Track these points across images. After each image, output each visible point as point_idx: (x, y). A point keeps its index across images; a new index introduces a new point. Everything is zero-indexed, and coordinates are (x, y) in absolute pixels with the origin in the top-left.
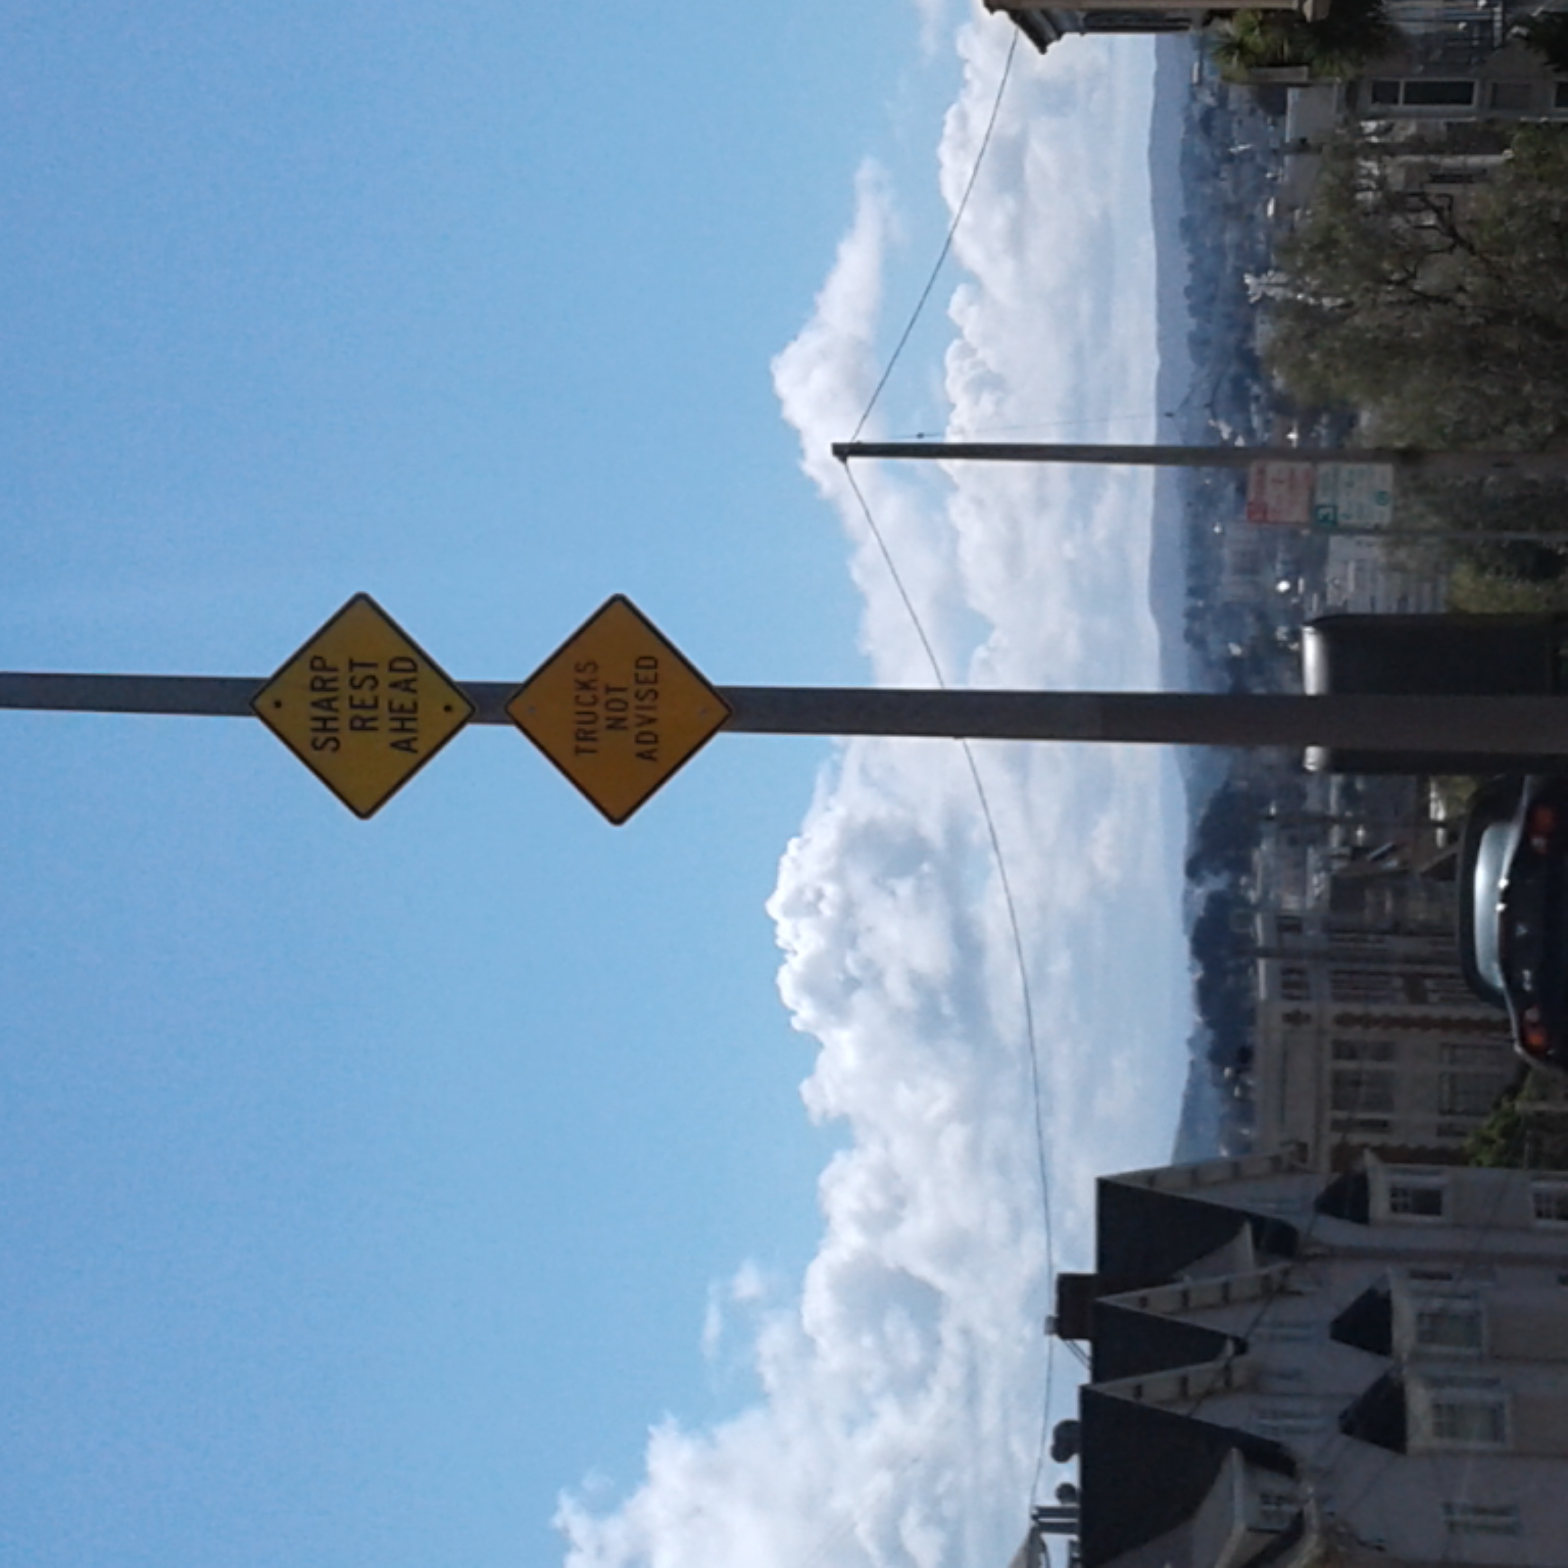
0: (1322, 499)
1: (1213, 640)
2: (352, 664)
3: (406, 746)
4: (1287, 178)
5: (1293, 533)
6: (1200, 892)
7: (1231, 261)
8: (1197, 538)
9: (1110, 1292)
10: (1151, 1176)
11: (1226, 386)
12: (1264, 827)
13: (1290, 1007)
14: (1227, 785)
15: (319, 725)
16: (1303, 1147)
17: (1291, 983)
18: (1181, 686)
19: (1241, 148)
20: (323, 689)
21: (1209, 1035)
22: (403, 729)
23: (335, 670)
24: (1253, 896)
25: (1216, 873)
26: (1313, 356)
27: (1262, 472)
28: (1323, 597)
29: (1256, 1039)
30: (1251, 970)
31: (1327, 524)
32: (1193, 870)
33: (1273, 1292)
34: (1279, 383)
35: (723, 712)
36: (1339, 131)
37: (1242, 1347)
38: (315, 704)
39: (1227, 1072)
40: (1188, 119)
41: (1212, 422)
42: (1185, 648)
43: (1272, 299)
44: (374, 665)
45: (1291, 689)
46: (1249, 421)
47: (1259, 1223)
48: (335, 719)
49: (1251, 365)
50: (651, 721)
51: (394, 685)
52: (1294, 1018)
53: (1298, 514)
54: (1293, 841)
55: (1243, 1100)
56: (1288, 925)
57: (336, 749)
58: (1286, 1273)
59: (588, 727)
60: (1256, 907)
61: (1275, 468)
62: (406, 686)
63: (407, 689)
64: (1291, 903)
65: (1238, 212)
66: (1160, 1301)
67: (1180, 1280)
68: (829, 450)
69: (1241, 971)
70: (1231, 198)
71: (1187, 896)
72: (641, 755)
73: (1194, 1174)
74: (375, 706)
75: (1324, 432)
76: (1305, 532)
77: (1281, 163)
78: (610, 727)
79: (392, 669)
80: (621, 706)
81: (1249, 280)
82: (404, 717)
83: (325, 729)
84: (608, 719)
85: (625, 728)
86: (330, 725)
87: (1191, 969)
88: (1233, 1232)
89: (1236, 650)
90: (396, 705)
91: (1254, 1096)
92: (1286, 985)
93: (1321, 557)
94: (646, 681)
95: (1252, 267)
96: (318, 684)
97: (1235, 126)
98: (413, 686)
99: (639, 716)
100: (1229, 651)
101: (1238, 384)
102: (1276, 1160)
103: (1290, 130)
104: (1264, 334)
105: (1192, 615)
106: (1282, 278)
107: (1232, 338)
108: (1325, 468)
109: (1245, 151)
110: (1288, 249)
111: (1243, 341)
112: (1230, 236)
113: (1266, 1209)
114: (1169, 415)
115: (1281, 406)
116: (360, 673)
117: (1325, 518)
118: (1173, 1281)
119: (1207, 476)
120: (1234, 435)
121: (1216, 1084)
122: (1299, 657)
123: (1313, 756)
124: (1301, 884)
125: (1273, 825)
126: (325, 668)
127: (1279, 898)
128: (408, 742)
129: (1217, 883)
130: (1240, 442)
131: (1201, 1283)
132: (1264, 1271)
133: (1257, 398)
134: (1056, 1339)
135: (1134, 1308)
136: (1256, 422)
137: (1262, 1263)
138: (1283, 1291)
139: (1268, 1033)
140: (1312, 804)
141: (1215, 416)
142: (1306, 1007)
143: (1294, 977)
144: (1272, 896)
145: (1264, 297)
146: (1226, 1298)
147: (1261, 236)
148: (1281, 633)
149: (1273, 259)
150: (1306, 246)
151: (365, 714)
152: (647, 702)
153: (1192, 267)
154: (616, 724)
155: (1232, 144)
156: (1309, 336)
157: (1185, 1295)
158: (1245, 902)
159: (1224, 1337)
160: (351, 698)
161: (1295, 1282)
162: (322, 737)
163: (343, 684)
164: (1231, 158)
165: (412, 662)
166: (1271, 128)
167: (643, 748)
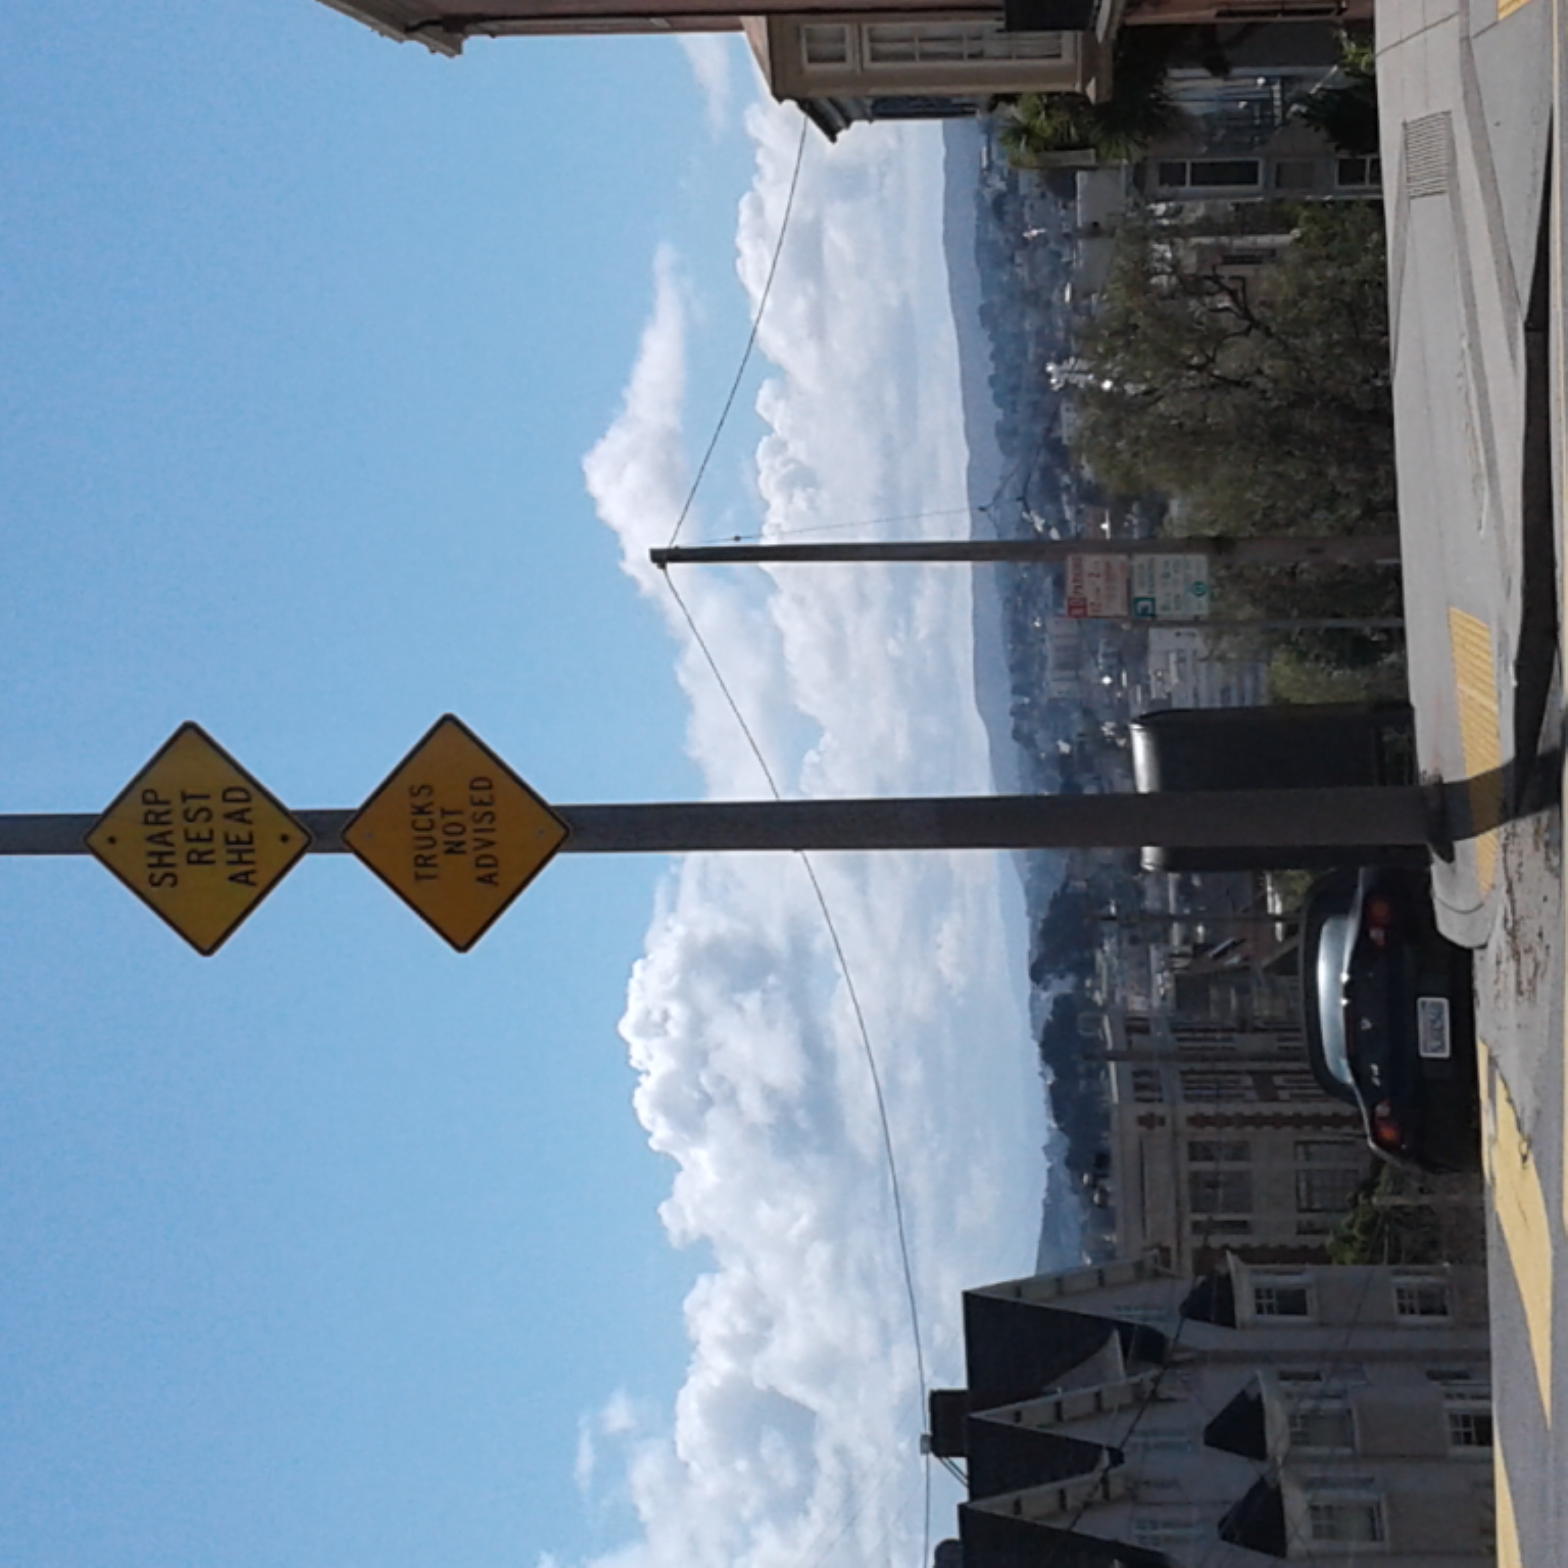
0: (1140, 592)
1: (1040, 737)
2: (185, 797)
3: (243, 879)
4: (1081, 262)
5: (1113, 626)
6: (1045, 996)
7: (1032, 351)
8: (1018, 632)
9: (983, 1408)
10: (1017, 1287)
11: (1036, 476)
12: (1106, 927)
13: (1143, 1109)
14: (1065, 886)
15: (154, 860)
16: (1165, 1251)
17: (1143, 1085)
18: (1013, 789)
19: (1035, 232)
20: (157, 823)
21: (1066, 1141)
22: (241, 862)
23: (166, 803)
24: (1099, 998)
25: (1062, 976)
26: (1120, 445)
27: (1078, 566)
28: (1146, 690)
29: (1112, 1144)
30: (1103, 1074)
31: (1144, 617)
32: (1037, 974)
33: (1146, 1400)
34: (1088, 472)
35: (562, 831)
36: (1129, 215)
37: (1117, 1457)
38: (151, 839)
39: (1086, 1178)
40: (980, 205)
41: (1025, 515)
42: (1013, 747)
43: (1075, 386)
44: (206, 797)
45: (1122, 787)
46: (1061, 512)
47: (1126, 1329)
48: (171, 853)
49: (1059, 453)
50: (490, 843)
51: (228, 816)
52: (1147, 1121)
53: (1118, 608)
54: (1134, 941)
55: (1103, 1205)
56: (1135, 1026)
57: (174, 884)
58: (1156, 1381)
59: (426, 853)
60: (1104, 1009)
61: (1091, 562)
62: (239, 816)
63: (243, 820)
64: (1137, 1004)
65: (1036, 299)
66: (1035, 1413)
67: (1055, 1392)
68: (647, 556)
69: (1092, 1075)
70: (1028, 285)
71: (1033, 999)
72: (481, 879)
73: (1059, 1283)
74: (210, 840)
75: (1135, 521)
76: (1125, 627)
77: (1074, 247)
78: (450, 851)
79: (225, 799)
80: (458, 829)
81: (1050, 368)
82: (241, 847)
83: (160, 865)
84: (446, 843)
85: (463, 852)
86: (167, 860)
87: (1043, 1075)
88: (1103, 1342)
89: (1065, 748)
90: (232, 838)
91: (1111, 1202)
92: (1139, 1087)
93: (1143, 649)
94: (481, 803)
95: (1053, 354)
96: (151, 818)
97: (1026, 210)
98: (248, 816)
99: (476, 840)
100: (1058, 747)
101: (1047, 474)
102: (1139, 1266)
103: (1081, 215)
104: (1071, 423)
105: (1019, 712)
106: (1083, 365)
107: (1039, 429)
108: (1140, 559)
109: (1039, 235)
110: (1089, 336)
111: (1049, 430)
112: (1029, 325)
113: (1135, 1317)
114: (982, 509)
115: (1090, 496)
116: (195, 804)
117: (1145, 609)
118: (1045, 1394)
119: (1022, 570)
120: (1047, 527)
121: (1075, 1191)
122: (1129, 752)
123: (1149, 855)
124: (1146, 984)
125: (1114, 925)
126: (157, 802)
127: (1124, 1000)
128: (246, 874)
129: (1064, 986)
130: (1054, 534)
131: (1072, 1394)
132: (1135, 1379)
133: (1068, 488)
134: (932, 1456)
135: (1008, 1422)
136: (1069, 514)
137: (1130, 1373)
138: (1155, 1398)
139: (1124, 1136)
140: (1151, 903)
141: (1028, 511)
142: (1159, 1110)
143: (1144, 1080)
144: (1118, 998)
145: (1067, 383)
146: (1099, 1408)
147: (1060, 323)
148: (1107, 729)
149: (1074, 346)
150: (1106, 333)
151: (202, 847)
152: (485, 824)
153: (993, 357)
154: (454, 849)
155: (1025, 228)
156: (1115, 423)
157: (1058, 1405)
158: (1091, 1004)
159: (1099, 1447)
160: (186, 833)
161: (1164, 1391)
162: (159, 872)
163: (176, 818)
164: (1025, 242)
165: (246, 793)
166: (1062, 213)
167: (482, 872)
